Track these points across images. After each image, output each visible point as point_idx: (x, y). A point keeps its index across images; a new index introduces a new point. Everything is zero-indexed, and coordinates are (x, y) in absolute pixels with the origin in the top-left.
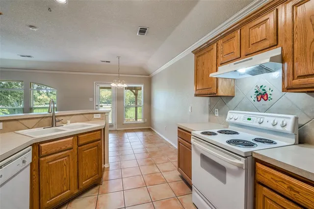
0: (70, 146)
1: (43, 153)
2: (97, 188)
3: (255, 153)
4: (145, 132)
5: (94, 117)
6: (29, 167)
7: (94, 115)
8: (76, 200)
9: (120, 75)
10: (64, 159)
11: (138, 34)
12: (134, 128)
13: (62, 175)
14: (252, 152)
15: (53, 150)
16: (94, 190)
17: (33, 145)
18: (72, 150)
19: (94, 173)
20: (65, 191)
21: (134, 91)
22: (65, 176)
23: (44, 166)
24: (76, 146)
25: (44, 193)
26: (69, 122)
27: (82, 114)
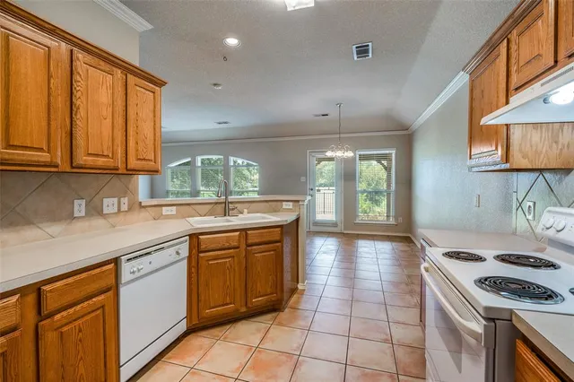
0: (236, 244)
1: (203, 247)
2: (274, 314)
3: (516, 315)
4: (394, 244)
5: (284, 207)
6: (186, 261)
7: (284, 203)
8: (244, 321)
9: (342, 136)
10: (227, 260)
11: (356, 58)
12: (375, 233)
13: (225, 282)
14: (511, 311)
15: (213, 246)
16: (269, 316)
17: (190, 235)
18: (237, 250)
19: (269, 291)
20: (227, 304)
21: (385, 162)
22: (228, 283)
23: (203, 263)
24: (244, 246)
25: (203, 298)
26: (246, 210)
27: (266, 201)
